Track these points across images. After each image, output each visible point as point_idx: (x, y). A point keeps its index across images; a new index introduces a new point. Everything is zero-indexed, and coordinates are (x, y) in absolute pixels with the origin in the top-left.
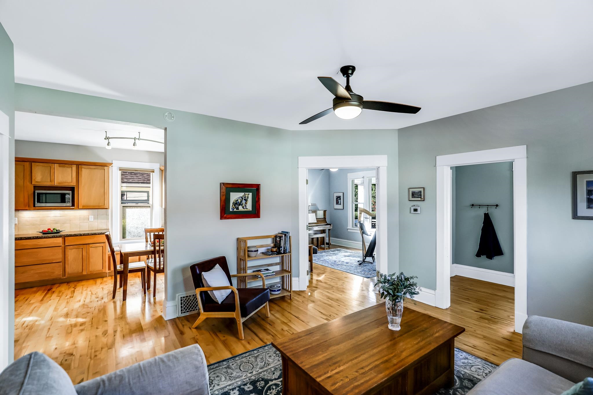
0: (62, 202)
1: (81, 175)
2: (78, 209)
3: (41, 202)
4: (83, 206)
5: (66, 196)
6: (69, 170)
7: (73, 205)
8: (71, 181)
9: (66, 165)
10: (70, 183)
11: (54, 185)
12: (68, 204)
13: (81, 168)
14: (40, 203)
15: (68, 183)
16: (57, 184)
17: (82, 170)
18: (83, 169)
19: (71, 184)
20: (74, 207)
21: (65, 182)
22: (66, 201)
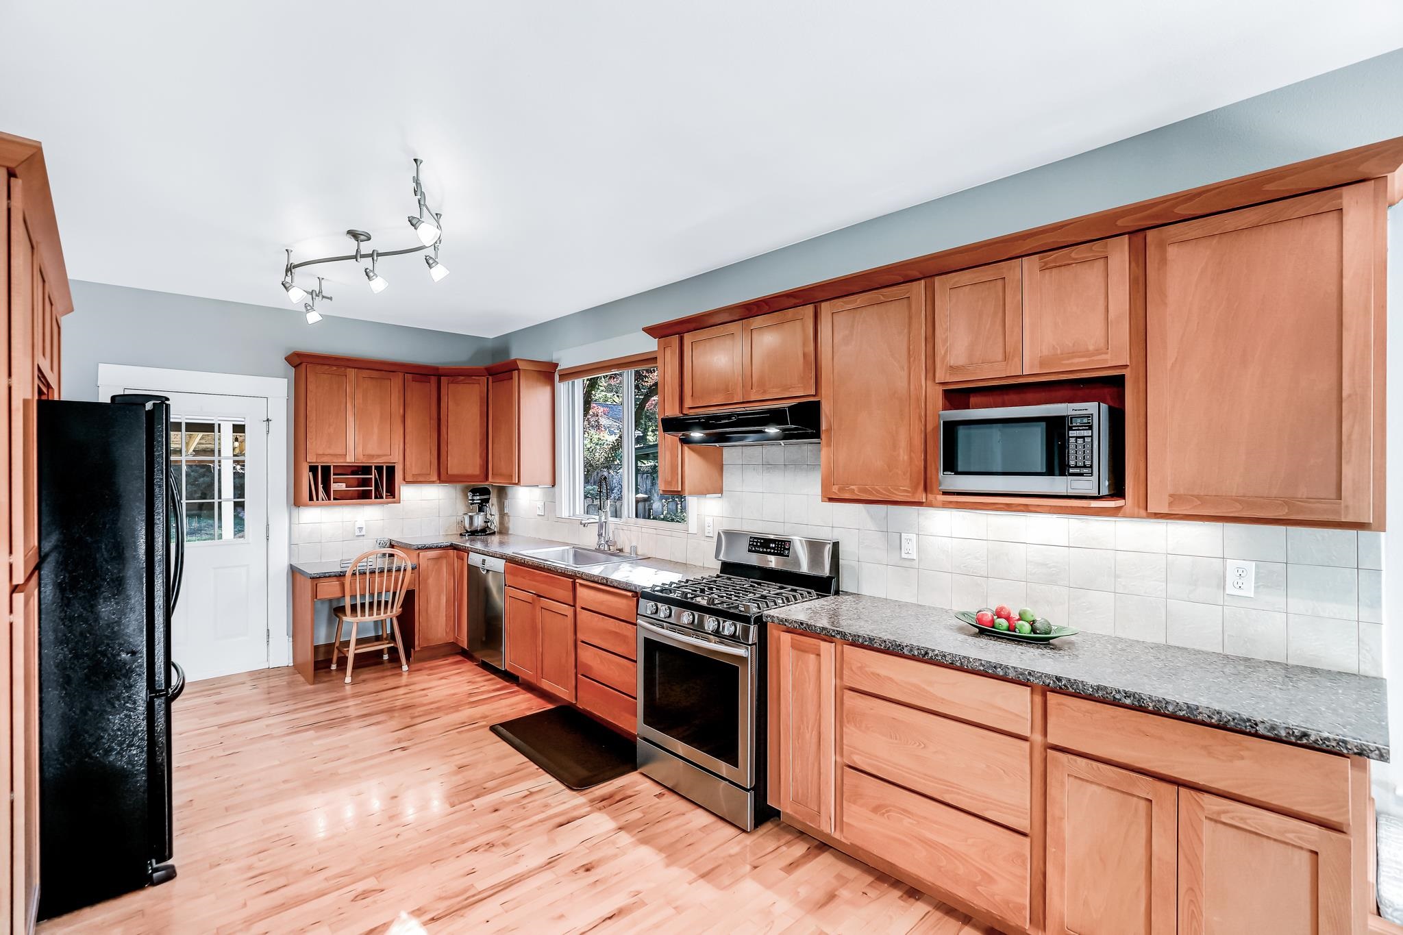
0: (1050, 472)
1: (1163, 294)
2: (1143, 512)
3: (960, 469)
4: (1175, 498)
5: (1072, 433)
6: (1091, 275)
7: (1118, 490)
8: (1102, 343)
9: (1075, 253)
10: (1098, 352)
11: (1022, 376)
12: (1085, 485)
13: (1162, 246)
14: (957, 473)
15: (1087, 354)
16: (1032, 367)
17: (1163, 261)
18: (1172, 251)
19: (1106, 360)
20: (1120, 503)
21: (1073, 354)
22: (1072, 463)
